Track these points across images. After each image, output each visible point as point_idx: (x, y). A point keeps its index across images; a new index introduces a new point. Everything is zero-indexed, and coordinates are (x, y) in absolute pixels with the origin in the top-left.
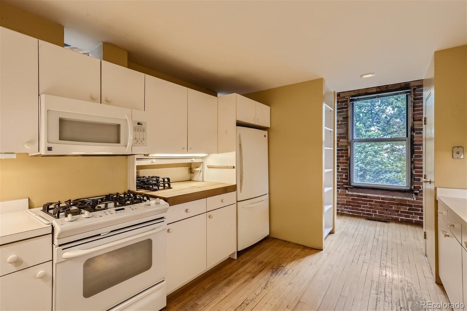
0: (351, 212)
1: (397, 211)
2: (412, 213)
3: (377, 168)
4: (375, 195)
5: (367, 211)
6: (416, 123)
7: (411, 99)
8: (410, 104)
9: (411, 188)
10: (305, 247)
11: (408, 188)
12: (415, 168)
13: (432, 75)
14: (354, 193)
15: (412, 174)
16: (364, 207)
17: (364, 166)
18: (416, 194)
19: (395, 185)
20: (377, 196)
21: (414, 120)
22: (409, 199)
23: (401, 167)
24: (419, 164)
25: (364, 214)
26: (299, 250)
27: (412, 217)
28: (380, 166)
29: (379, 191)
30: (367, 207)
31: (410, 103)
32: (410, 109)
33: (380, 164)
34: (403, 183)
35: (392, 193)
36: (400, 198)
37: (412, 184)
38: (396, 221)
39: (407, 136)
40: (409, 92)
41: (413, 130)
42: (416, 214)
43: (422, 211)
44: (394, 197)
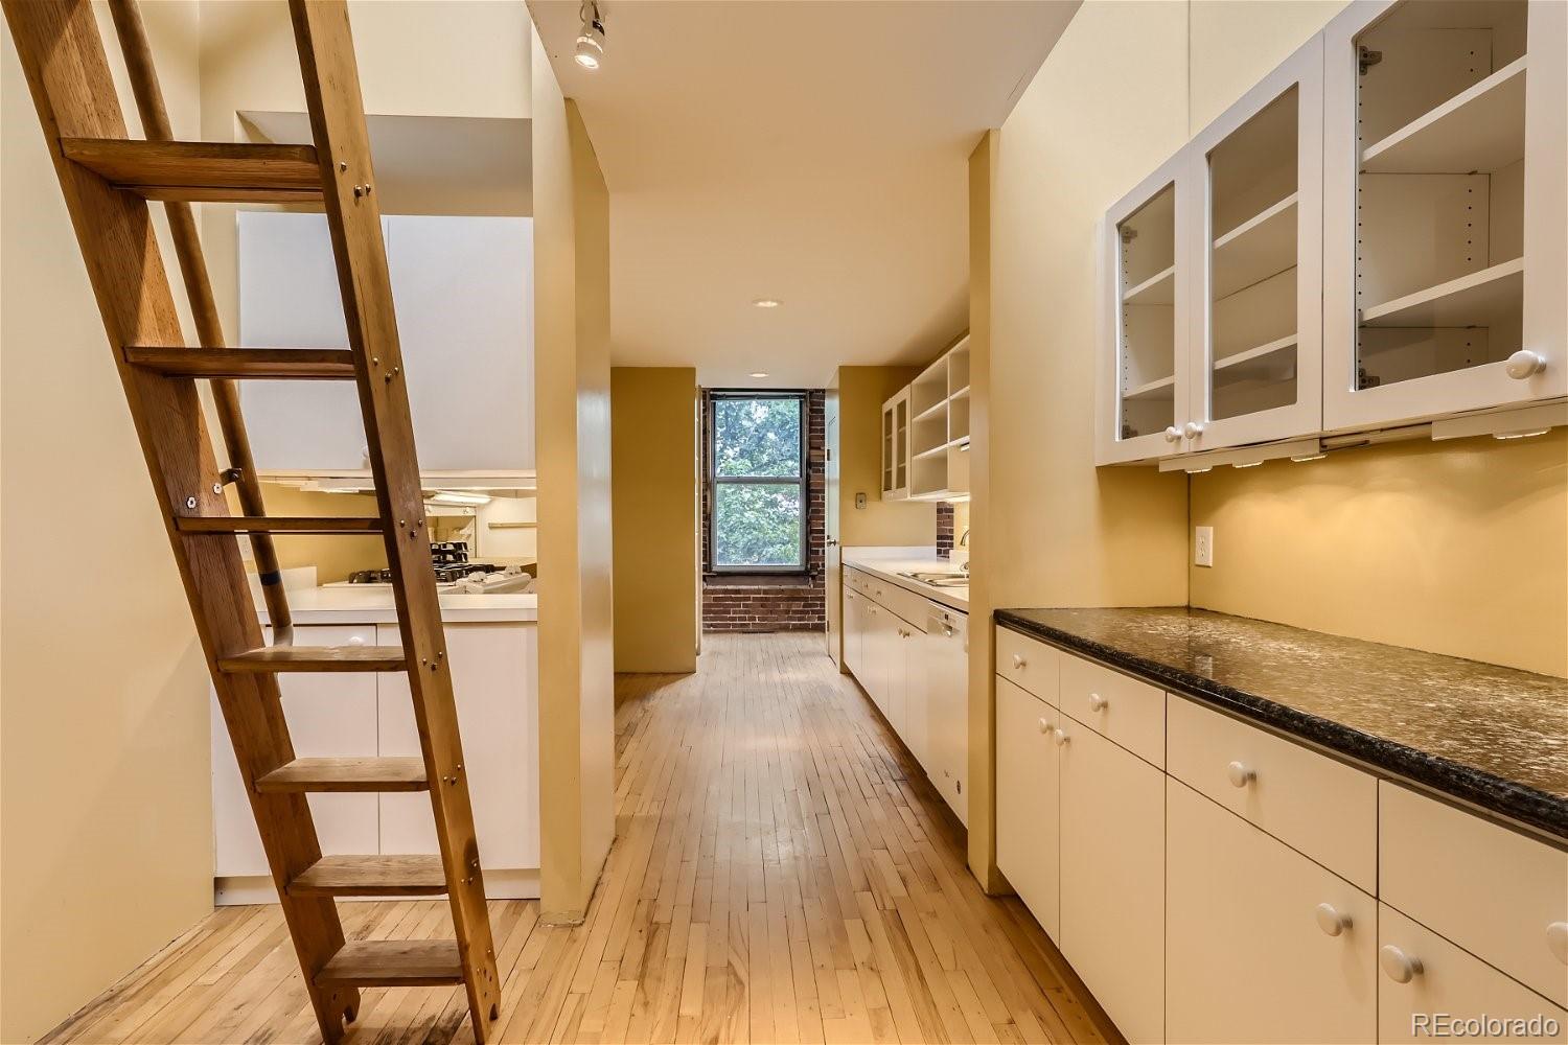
0: (711, 625)
1: (787, 612)
2: (808, 612)
3: (750, 537)
4: (752, 587)
5: (740, 619)
6: (814, 452)
7: (806, 410)
8: (805, 418)
9: (806, 568)
10: (665, 674)
11: (803, 569)
12: (812, 532)
13: (836, 385)
14: (718, 587)
15: (807, 541)
16: (735, 612)
17: (724, 536)
18: (814, 577)
19: (790, 564)
20: (756, 587)
21: (811, 448)
22: (803, 587)
23: (790, 536)
24: (818, 525)
25: (734, 625)
26: (658, 678)
27: (809, 619)
28: (754, 533)
29: (759, 579)
30: (740, 612)
31: (804, 415)
32: (806, 426)
33: (755, 529)
34: (795, 561)
35: (781, 580)
36: (791, 587)
37: (808, 559)
38: (785, 629)
39: (801, 476)
40: (804, 397)
41: (809, 464)
42: (813, 612)
43: (823, 605)
44: (783, 587)
